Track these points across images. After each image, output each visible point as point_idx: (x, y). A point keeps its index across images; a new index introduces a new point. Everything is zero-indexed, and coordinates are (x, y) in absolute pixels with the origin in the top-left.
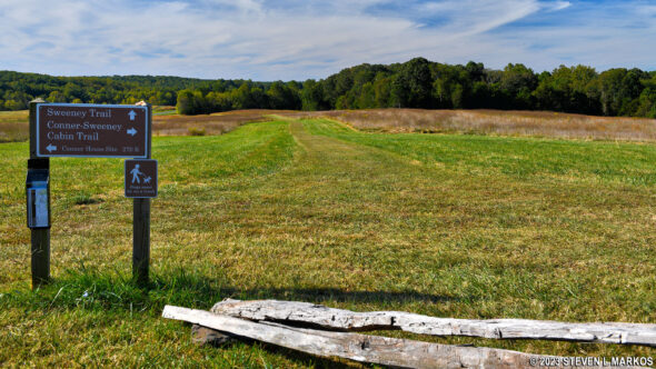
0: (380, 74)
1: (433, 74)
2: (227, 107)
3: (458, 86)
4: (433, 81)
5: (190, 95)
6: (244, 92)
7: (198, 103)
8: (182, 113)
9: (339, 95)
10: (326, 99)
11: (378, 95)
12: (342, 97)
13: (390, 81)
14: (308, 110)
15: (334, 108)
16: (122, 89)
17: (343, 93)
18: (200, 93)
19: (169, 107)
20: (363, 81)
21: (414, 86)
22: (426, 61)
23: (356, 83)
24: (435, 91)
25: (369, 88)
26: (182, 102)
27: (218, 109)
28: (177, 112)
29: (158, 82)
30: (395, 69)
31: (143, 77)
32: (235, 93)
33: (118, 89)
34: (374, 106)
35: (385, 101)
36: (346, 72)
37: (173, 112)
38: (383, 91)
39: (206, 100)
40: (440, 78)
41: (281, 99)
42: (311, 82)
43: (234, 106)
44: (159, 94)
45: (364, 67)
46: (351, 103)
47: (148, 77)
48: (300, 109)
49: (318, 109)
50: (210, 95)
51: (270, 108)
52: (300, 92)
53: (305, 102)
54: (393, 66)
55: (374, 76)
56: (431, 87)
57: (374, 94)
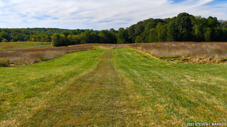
0: (159, 24)
1: (193, 22)
2: (78, 42)
3: (208, 29)
4: (193, 26)
5: (58, 36)
6: (87, 34)
7: (63, 40)
8: (54, 46)
9: (137, 35)
10: (129, 38)
11: (159, 35)
12: (138, 37)
13: (166, 27)
14: (120, 44)
15: (134, 42)
16: (29, 34)
17: (139, 34)
18: (64, 35)
19: (49, 43)
20: (150, 27)
21: (181, 29)
22: (188, 14)
23: (146, 28)
24: (194, 32)
25: (154, 31)
26: (54, 40)
27: (73, 43)
28: (52, 45)
29: (48, 31)
30: (167, 21)
31: (41, 28)
32: (82, 35)
33: (27, 34)
34: (157, 41)
35: (164, 38)
36: (140, 23)
37: (49, 45)
38: (162, 32)
39: (67, 39)
40: (197, 24)
41: (106, 38)
42: (122, 29)
43: (81, 42)
44: (47, 36)
45: (151, 20)
46: (143, 40)
47: (44, 28)
48: (116, 43)
49: (125, 43)
50: (69, 36)
51: (100, 43)
52: (116, 34)
53: (118, 39)
54: (166, 19)
55: (156, 25)
56: (192, 29)
57: (157, 34)
